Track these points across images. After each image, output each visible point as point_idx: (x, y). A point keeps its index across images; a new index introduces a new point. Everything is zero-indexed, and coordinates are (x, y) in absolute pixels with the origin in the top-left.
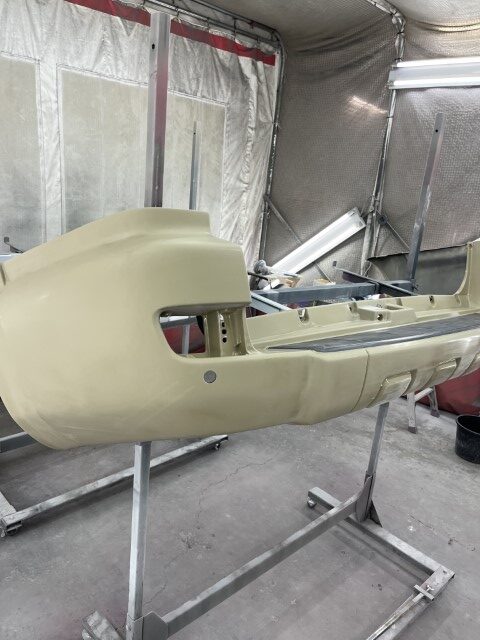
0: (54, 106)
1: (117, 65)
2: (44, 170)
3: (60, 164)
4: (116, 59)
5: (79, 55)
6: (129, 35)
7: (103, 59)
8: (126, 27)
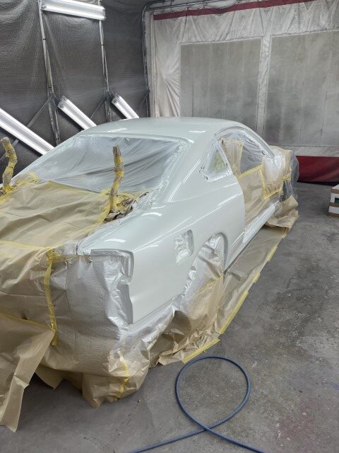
0: (267, 54)
1: (299, 27)
2: (260, 81)
3: (267, 77)
4: (299, 23)
5: (281, 28)
6: (308, 9)
7: (293, 26)
8: (307, 6)
